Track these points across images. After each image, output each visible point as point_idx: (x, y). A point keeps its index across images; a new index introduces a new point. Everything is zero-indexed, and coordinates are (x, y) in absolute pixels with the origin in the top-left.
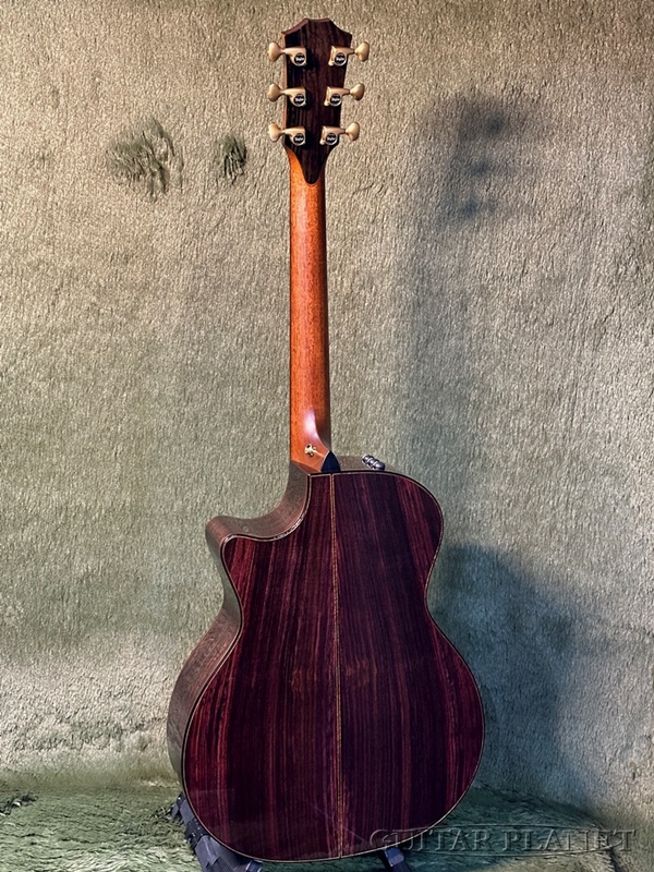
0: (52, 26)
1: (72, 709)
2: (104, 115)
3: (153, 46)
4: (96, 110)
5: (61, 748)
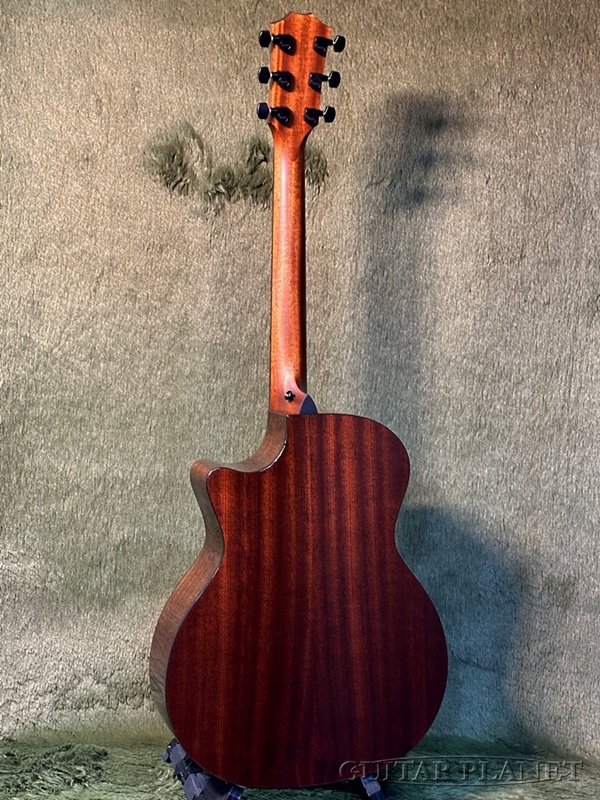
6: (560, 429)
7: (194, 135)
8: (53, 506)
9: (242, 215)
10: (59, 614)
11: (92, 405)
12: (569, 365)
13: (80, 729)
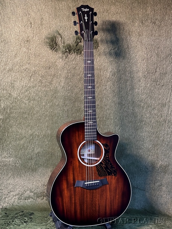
0: (30, 5)
1: (34, 189)
2: (44, 30)
3: (57, 11)
4: (42, 28)
5: (31, 200)
6: (165, 122)
7: (59, 34)
8: (18, 142)
9: (73, 58)
10: (20, 173)
11: (29, 113)
12: (168, 104)
13: (26, 206)
